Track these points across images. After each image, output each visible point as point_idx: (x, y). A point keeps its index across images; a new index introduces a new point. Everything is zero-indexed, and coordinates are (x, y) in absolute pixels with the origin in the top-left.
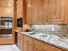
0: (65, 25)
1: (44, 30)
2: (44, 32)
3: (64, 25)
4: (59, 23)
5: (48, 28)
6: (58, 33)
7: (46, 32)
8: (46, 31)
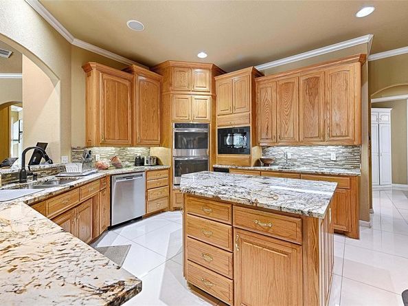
0: (356, 146)
1: (312, 160)
2: (310, 163)
3: (354, 146)
4: (346, 144)
5: (321, 154)
6: (343, 162)
7: (317, 165)
8: (316, 160)
